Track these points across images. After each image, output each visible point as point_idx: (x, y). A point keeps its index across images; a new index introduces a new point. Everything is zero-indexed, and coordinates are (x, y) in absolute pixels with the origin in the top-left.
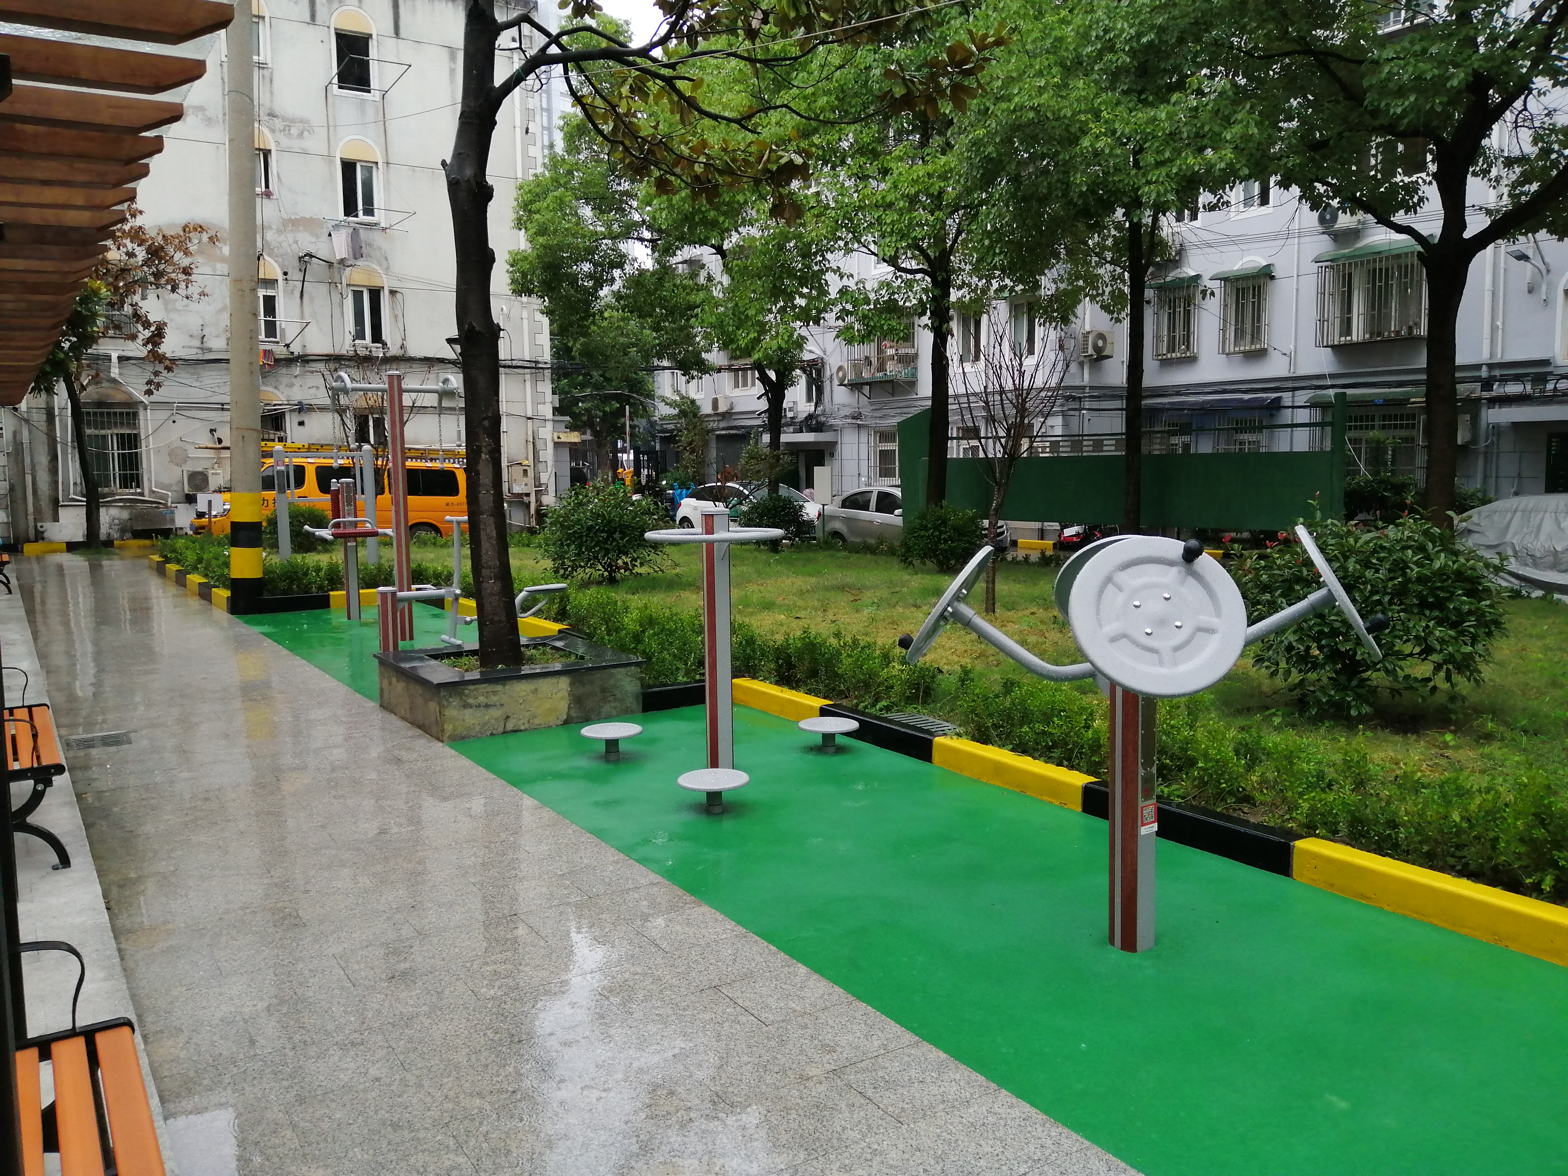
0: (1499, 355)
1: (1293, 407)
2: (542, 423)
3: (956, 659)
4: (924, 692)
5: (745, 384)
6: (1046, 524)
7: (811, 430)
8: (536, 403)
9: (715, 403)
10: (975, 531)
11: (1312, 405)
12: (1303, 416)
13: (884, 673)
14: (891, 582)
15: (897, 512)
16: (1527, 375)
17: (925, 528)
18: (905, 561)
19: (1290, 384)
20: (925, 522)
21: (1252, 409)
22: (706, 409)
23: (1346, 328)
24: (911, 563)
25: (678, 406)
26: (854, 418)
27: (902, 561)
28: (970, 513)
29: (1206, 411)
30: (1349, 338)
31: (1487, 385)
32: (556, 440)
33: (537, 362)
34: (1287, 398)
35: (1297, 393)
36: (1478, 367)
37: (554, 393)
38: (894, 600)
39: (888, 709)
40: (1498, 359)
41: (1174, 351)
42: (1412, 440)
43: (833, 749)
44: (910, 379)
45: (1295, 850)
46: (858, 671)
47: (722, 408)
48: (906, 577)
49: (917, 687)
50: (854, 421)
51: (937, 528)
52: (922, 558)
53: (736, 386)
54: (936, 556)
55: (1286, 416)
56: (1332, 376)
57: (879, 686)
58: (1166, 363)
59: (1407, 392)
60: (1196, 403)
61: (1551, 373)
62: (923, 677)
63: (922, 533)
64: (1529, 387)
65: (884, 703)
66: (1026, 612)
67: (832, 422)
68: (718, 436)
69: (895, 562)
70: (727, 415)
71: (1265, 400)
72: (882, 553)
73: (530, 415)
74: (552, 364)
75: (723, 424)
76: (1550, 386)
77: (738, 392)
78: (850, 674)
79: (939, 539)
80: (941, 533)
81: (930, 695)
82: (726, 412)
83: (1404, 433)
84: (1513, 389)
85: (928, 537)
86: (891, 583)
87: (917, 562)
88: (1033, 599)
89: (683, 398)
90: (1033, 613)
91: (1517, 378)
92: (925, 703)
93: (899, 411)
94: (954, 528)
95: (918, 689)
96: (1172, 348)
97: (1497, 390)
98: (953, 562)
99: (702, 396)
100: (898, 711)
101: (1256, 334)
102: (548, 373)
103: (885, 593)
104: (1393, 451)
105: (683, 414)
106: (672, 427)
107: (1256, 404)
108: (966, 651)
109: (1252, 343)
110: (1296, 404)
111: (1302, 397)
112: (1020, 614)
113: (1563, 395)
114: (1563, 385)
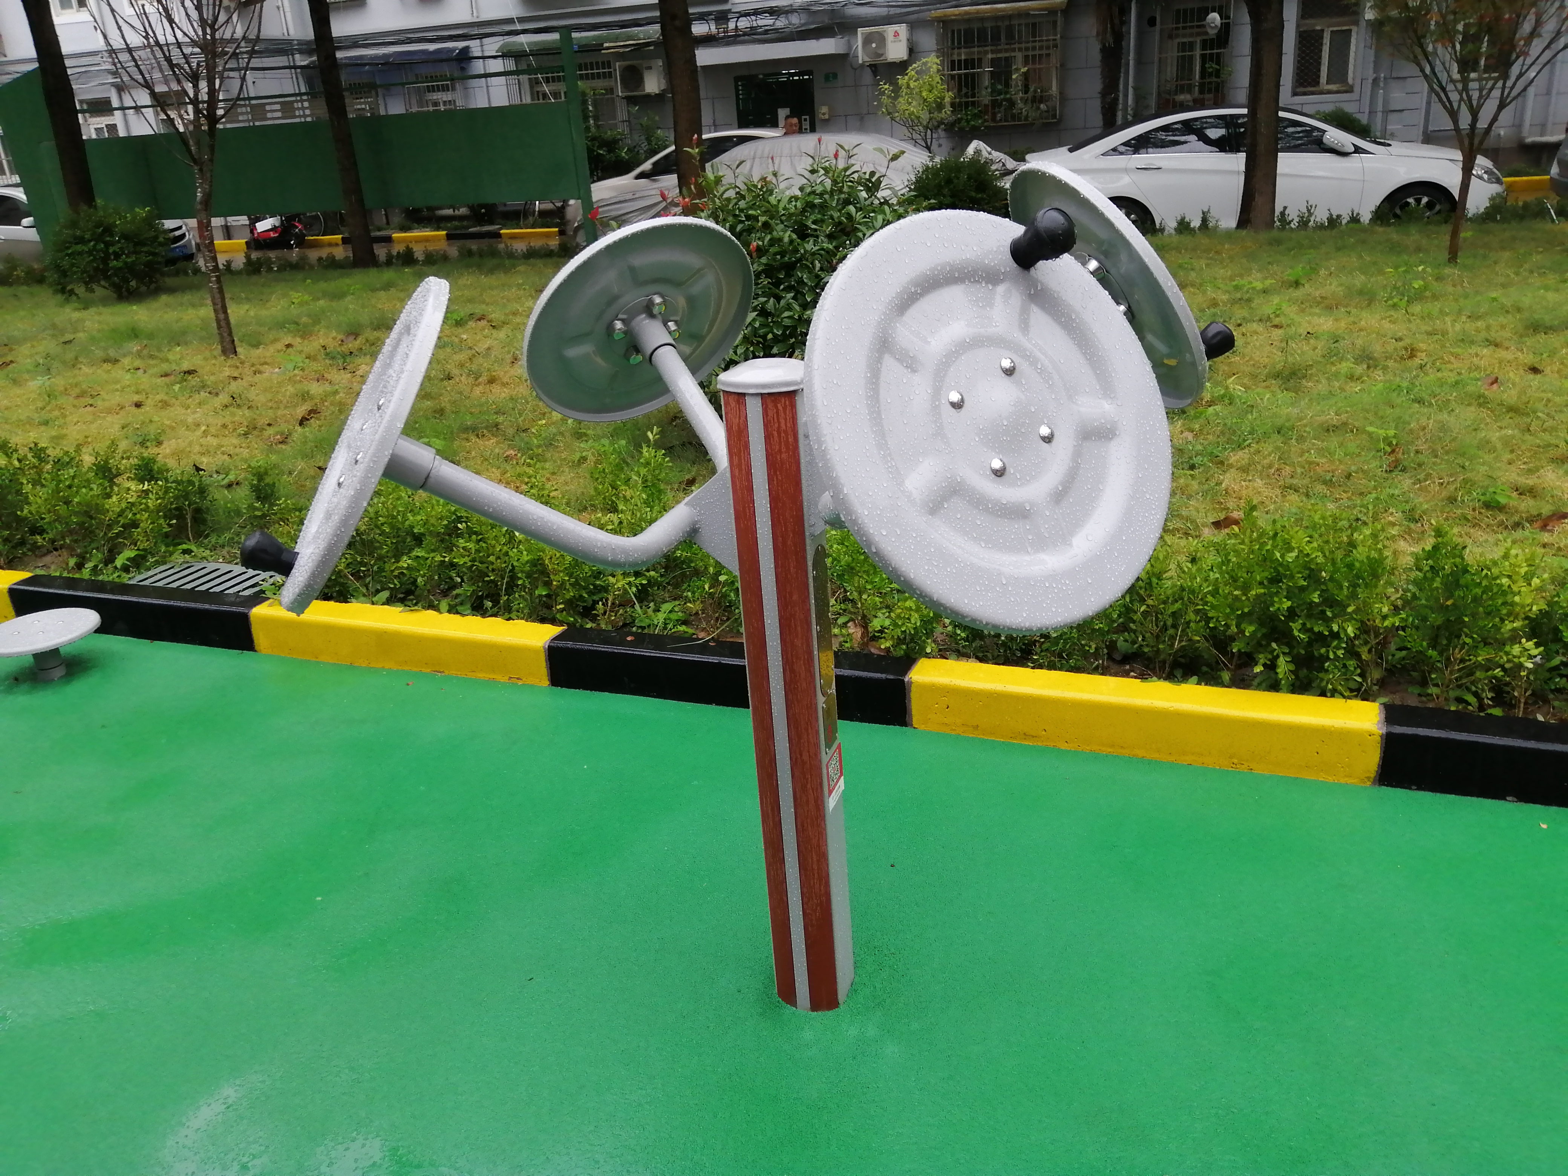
1: (483, 58)
3: (214, 442)
4: (195, 519)
6: (229, 219)
10: (156, 237)
11: (505, 55)
12: (496, 66)
13: (113, 504)
14: (54, 326)
15: (26, 221)
16: (709, 13)
17: (81, 240)
18: (63, 291)
19: (476, 31)
20: (78, 233)
21: (442, 61)
24: (72, 292)
27: (56, 292)
28: (142, 212)
29: (387, 65)
34: (475, 47)
35: (486, 41)
38: (70, 356)
39: (137, 563)
42: (611, 91)
43: (60, 672)
45: (913, 688)
46: (62, 509)
48: (76, 315)
49: (178, 513)
51: (98, 239)
52: (86, 283)
54: (107, 278)
55: (478, 67)
56: (521, 20)
57: (110, 527)
59: (599, 37)
60: (376, 57)
61: (729, 11)
62: (186, 496)
63: (79, 248)
64: (713, 27)
65: (129, 553)
66: (280, 346)
69: (44, 293)
71: (452, 50)
72: (18, 282)
76: (732, 25)
78: (48, 518)
79: (106, 252)
80: (108, 244)
81: (204, 521)
83: (600, 83)
84: (699, 29)
85: (90, 253)
86: (55, 329)
87: (80, 290)
88: (280, 325)
90: (288, 346)
92: (200, 535)
94: (125, 237)
95: (181, 517)
98: (133, 283)
100: (158, 563)
103: (49, 345)
104: (595, 105)
107: (444, 56)
108: (224, 426)
110: (487, 54)
111: (492, 46)
112: (272, 349)
113: (745, 34)
114: (743, 23)
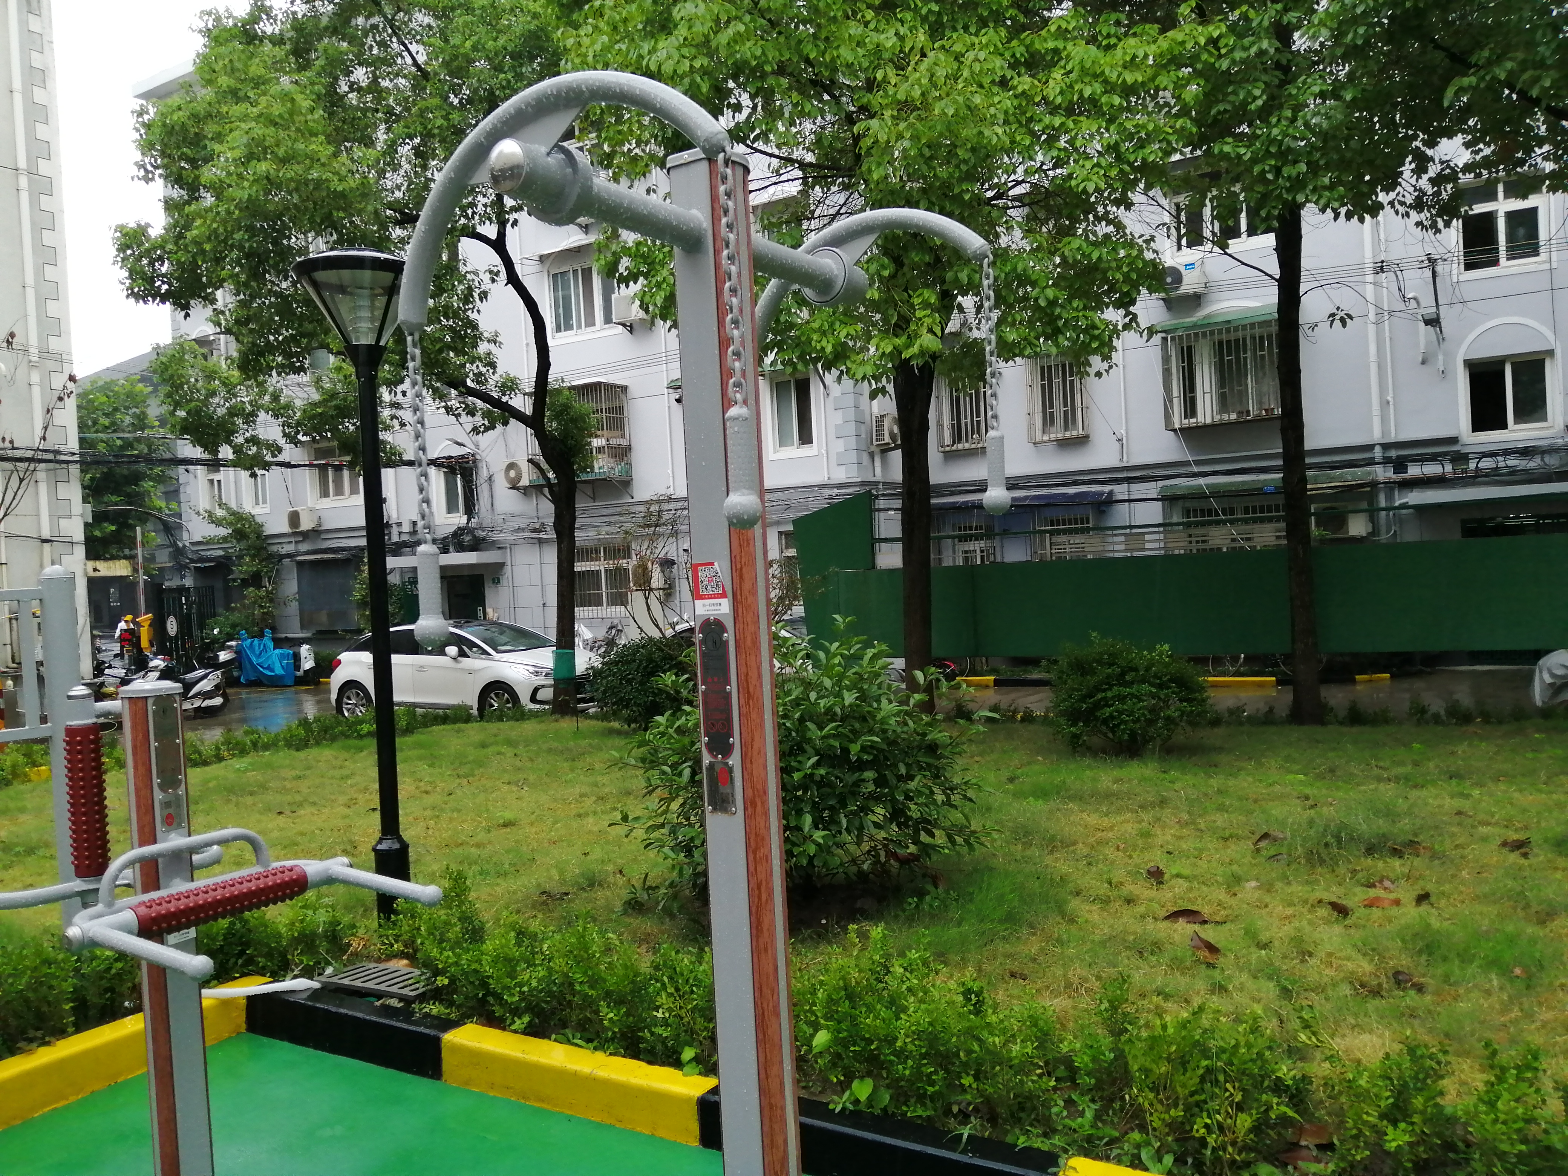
0: (1393, 434)
1: (1130, 501)
2: (67, 548)
5: (339, 491)
7: (461, 548)
8: (56, 518)
9: (294, 519)
16: (1445, 454)
19: (1126, 475)
21: (1082, 504)
22: (278, 525)
23: (1190, 409)
25: (230, 524)
26: (534, 530)
30: (1193, 420)
31: (1400, 465)
32: (92, 574)
33: (57, 452)
34: (1123, 491)
35: (1136, 484)
36: (1370, 448)
37: (85, 500)
40: (1393, 438)
41: (960, 440)
44: (624, 478)
47: (306, 525)
50: (535, 535)
53: (325, 494)
55: (1121, 514)
58: (950, 456)
61: (1467, 451)
67: (496, 536)
68: (300, 564)
70: (316, 533)
71: (1101, 494)
73: (46, 534)
74: (81, 454)
75: (304, 547)
76: (1472, 465)
77: (326, 503)
82: (314, 531)
84: (1432, 469)
89: (234, 513)
91: (1434, 458)
93: (607, 519)
96: (957, 436)
97: (1414, 471)
99: (267, 510)
101: (1069, 420)
102: (75, 470)
105: (239, 535)
106: (221, 553)
107: (1087, 500)
109: (1066, 428)
110: (1137, 497)
111: (1148, 489)
113: (1487, 475)
114: (1487, 463)
